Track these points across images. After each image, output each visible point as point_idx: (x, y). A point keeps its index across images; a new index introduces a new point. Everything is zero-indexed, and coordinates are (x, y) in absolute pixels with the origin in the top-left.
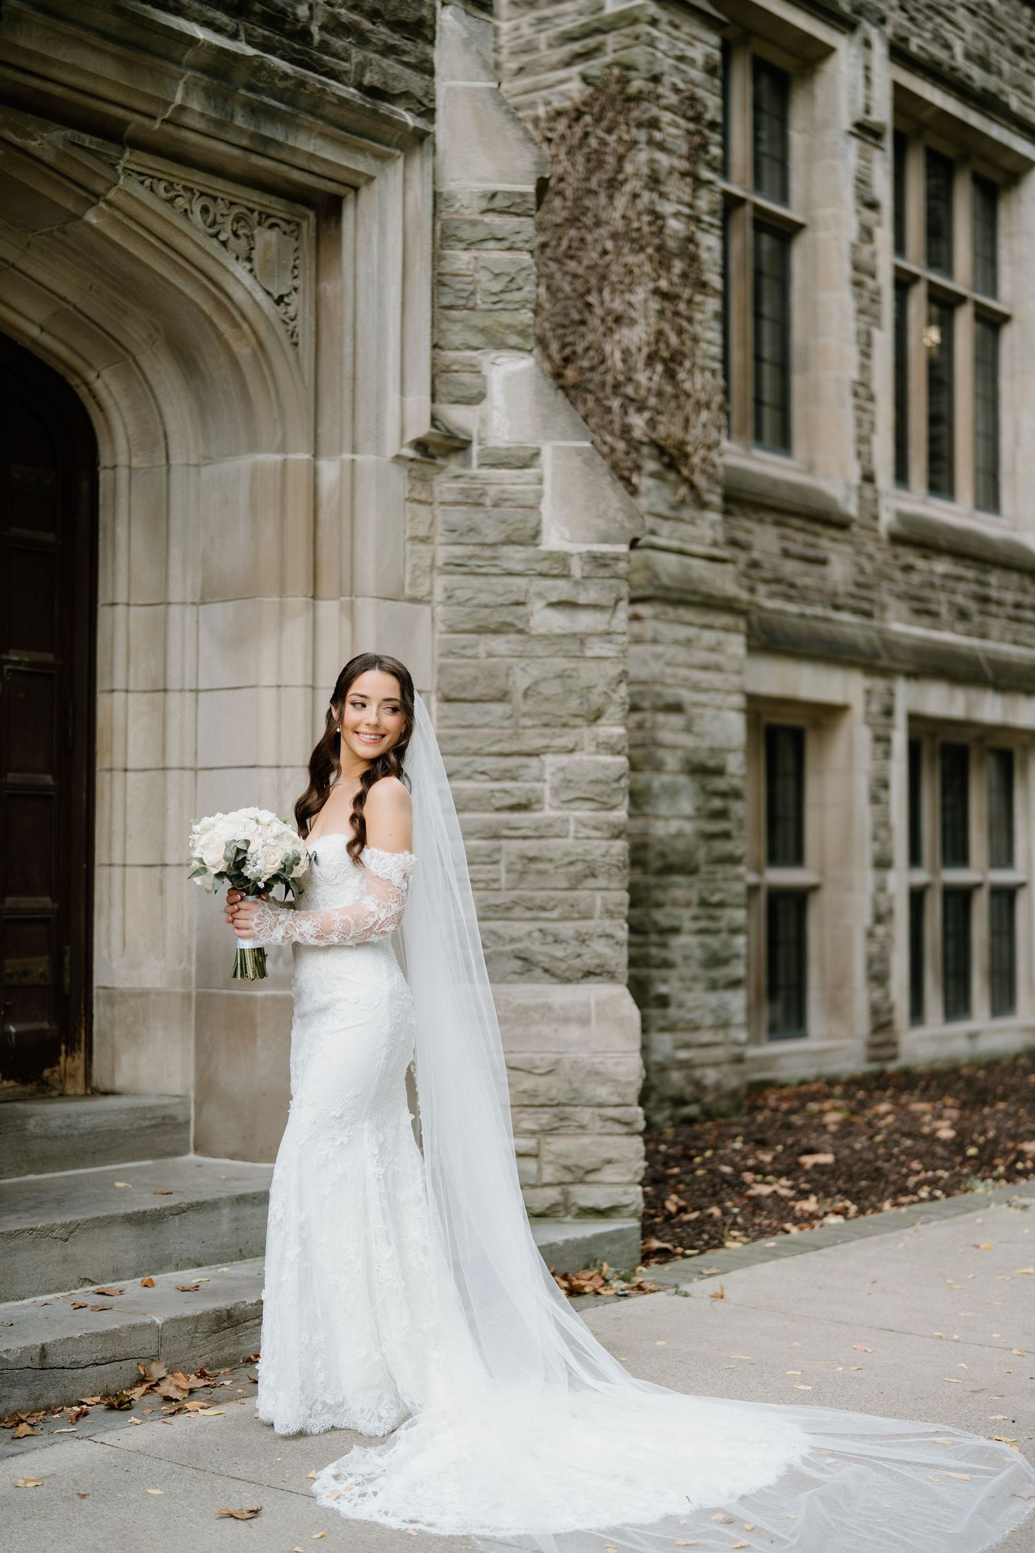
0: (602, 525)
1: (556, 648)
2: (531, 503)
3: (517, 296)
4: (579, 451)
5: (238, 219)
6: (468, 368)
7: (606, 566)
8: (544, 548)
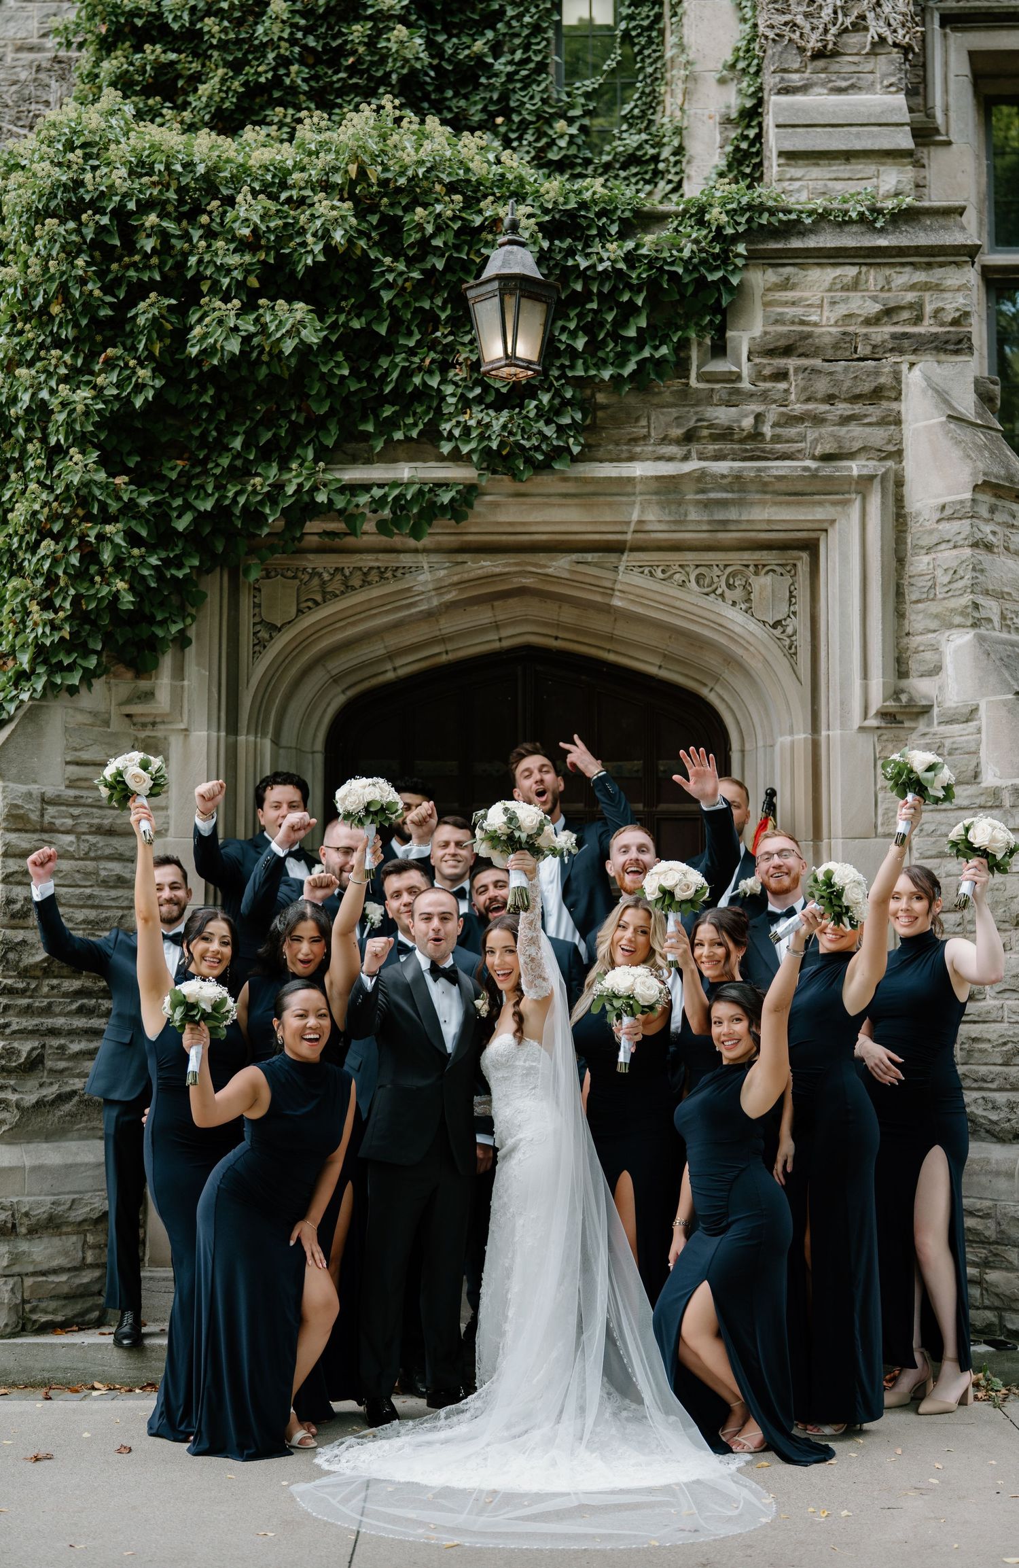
2: (973, 749)
3: (960, 584)
4: (1005, 703)
5: (733, 575)
6: (930, 647)
8: (983, 785)
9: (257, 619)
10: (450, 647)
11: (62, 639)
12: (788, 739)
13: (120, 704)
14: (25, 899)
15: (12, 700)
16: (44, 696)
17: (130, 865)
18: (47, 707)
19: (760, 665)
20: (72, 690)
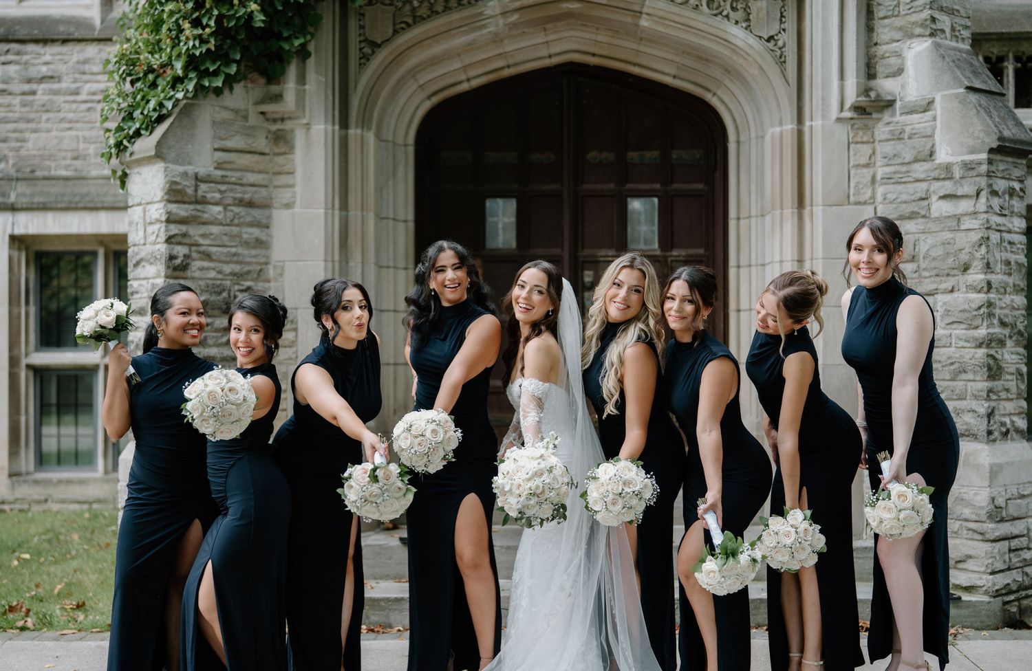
0: (971, 142)
1: (943, 225)
2: (929, 134)
3: (920, 2)
4: (957, 96)
5: (736, 0)
6: (894, 54)
7: (973, 169)
8: (937, 162)
9: (362, 38)
10: (511, 61)
11: (208, 50)
12: (777, 129)
13: (257, 103)
14: (185, 256)
15: (170, 98)
16: (195, 96)
17: (266, 230)
18: (199, 105)
19: (756, 72)
20: (218, 92)
